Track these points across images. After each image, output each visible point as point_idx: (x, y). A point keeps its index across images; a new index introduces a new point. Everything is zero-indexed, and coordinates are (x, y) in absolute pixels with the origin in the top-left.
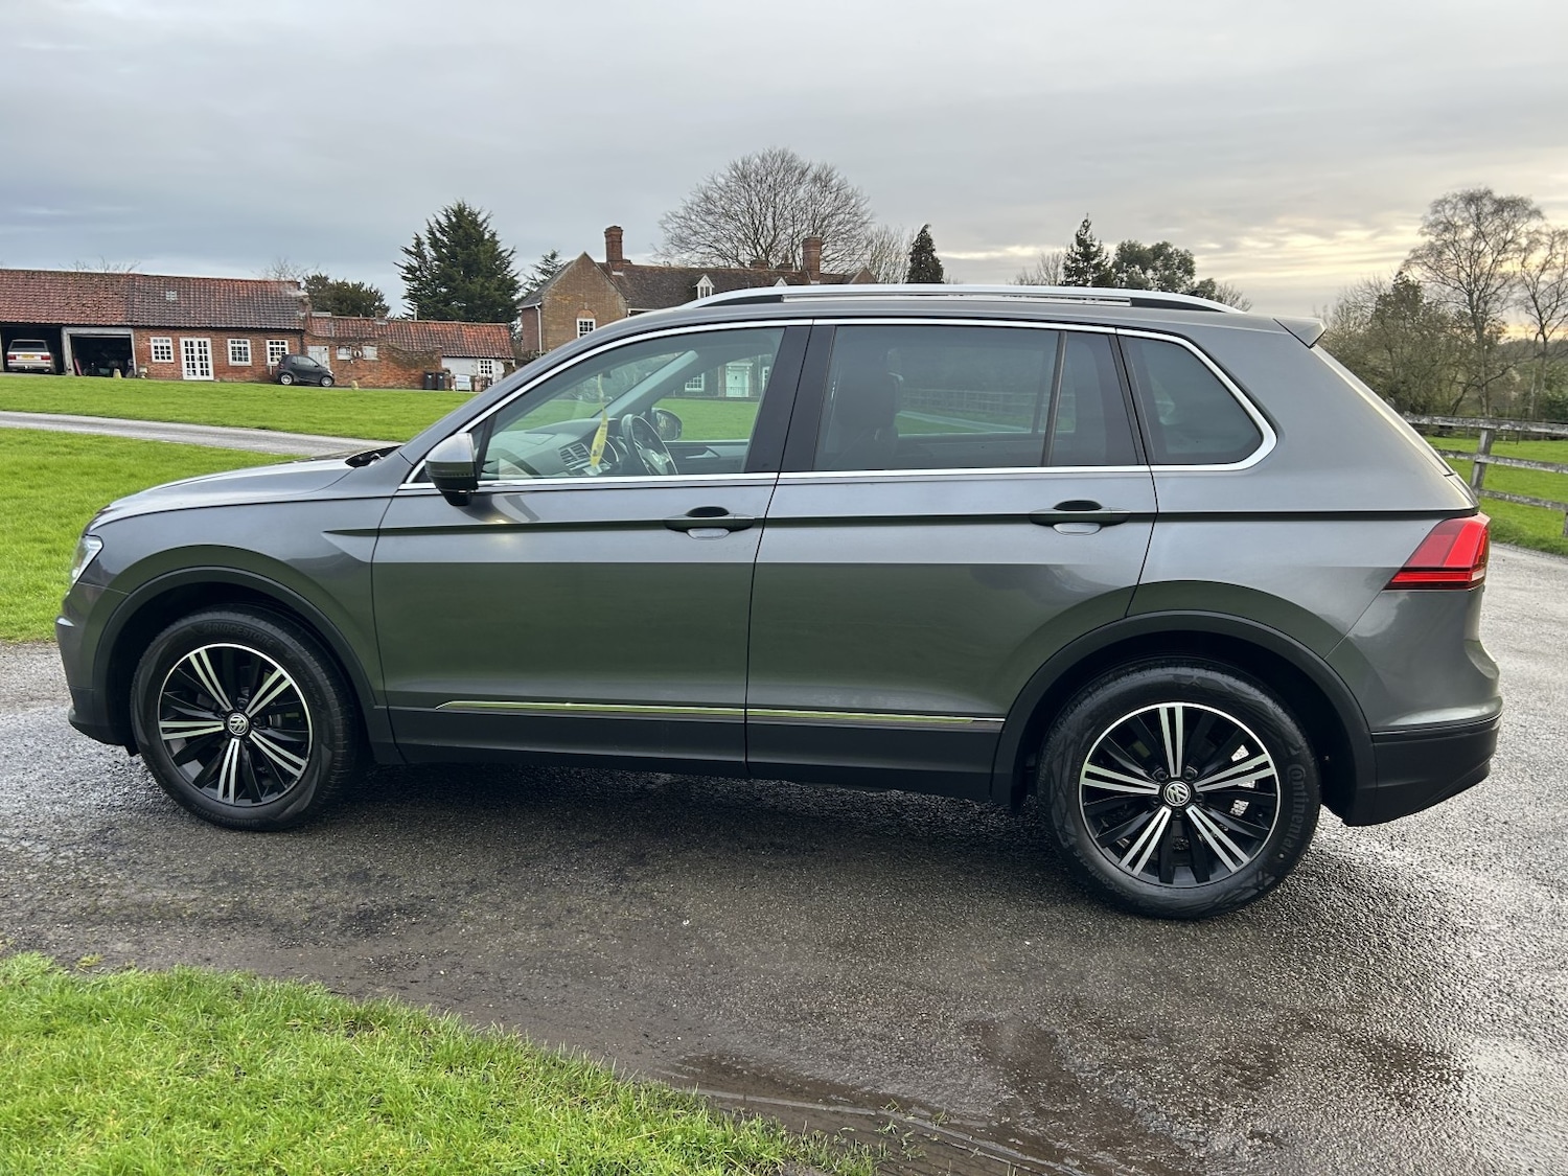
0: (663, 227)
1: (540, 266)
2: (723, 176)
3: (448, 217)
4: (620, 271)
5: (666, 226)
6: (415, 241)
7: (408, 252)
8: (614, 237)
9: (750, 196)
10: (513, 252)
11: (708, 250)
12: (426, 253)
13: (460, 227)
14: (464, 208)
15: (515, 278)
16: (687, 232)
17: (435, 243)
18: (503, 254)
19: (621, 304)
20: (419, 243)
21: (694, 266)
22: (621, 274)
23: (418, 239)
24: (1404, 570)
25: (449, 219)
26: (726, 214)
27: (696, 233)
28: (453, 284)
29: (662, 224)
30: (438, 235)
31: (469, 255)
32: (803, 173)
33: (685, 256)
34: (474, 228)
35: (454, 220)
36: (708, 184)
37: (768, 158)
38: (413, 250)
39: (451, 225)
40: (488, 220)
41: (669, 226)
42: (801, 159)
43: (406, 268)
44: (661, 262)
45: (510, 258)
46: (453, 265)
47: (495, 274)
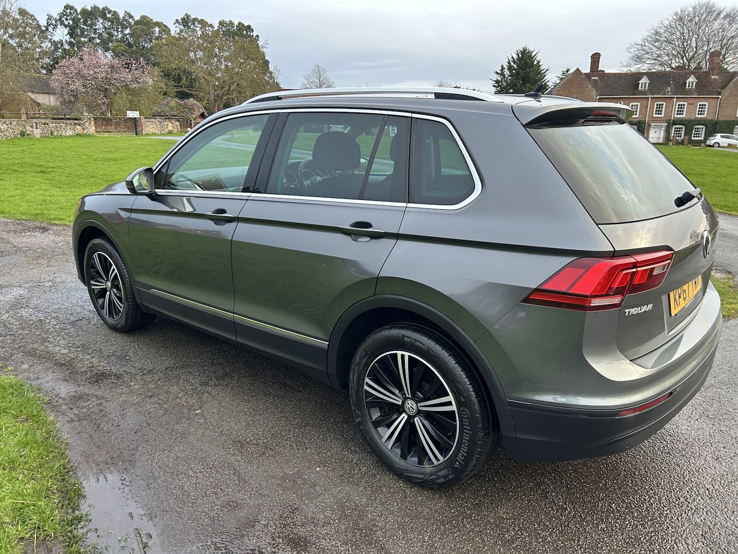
0: (628, 51)
1: (560, 76)
2: (668, 20)
3: (518, 54)
4: (596, 77)
5: (630, 50)
6: (501, 68)
7: (497, 73)
8: (596, 58)
9: (683, 29)
10: (547, 70)
11: (654, 62)
12: (505, 73)
13: (523, 59)
14: (526, 49)
15: (547, 83)
16: (642, 52)
17: (510, 68)
18: (542, 72)
19: (594, 94)
20: (503, 68)
21: (644, 71)
22: (597, 78)
23: (502, 66)
24: (537, 290)
25: (518, 56)
26: (667, 41)
27: (647, 53)
28: (516, 88)
29: (628, 50)
30: (512, 64)
31: (526, 73)
32: (719, 14)
33: (639, 66)
34: (530, 59)
35: (520, 56)
36: (658, 25)
37: (698, 7)
38: (500, 72)
39: (519, 59)
40: (537, 54)
41: (632, 50)
42: (719, 5)
43: (495, 81)
44: (625, 70)
45: (546, 74)
46: (517, 78)
47: (537, 81)
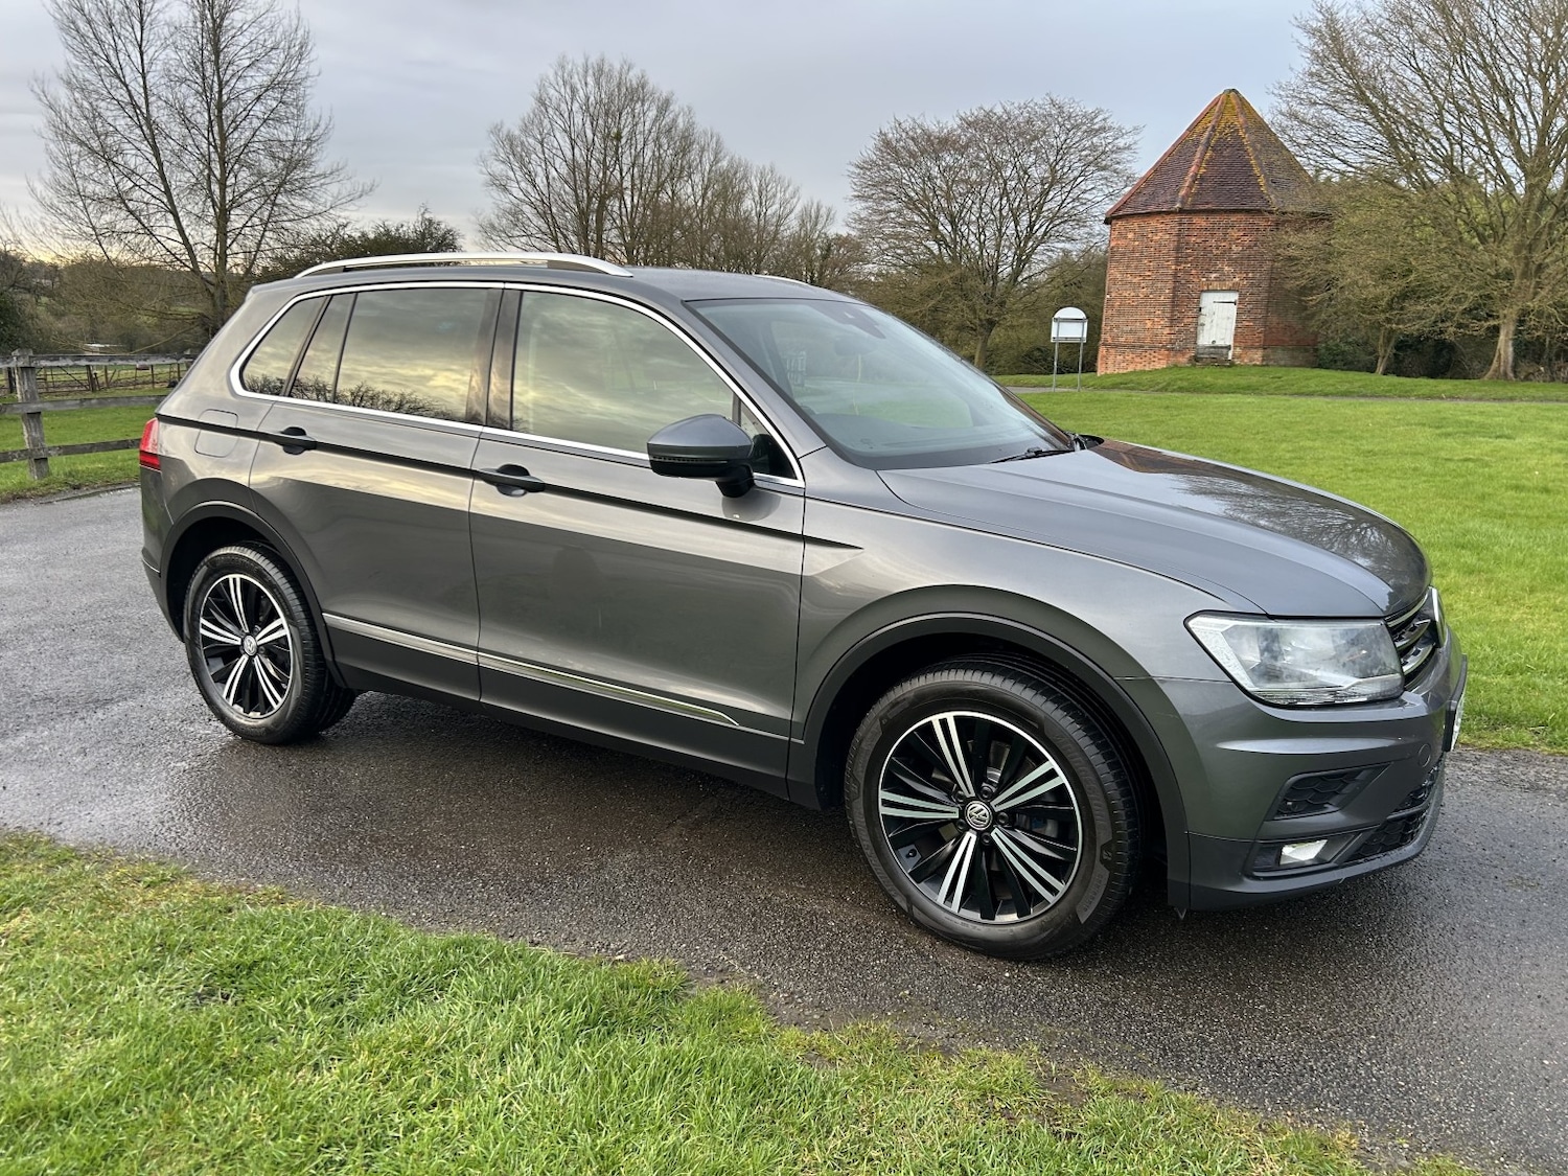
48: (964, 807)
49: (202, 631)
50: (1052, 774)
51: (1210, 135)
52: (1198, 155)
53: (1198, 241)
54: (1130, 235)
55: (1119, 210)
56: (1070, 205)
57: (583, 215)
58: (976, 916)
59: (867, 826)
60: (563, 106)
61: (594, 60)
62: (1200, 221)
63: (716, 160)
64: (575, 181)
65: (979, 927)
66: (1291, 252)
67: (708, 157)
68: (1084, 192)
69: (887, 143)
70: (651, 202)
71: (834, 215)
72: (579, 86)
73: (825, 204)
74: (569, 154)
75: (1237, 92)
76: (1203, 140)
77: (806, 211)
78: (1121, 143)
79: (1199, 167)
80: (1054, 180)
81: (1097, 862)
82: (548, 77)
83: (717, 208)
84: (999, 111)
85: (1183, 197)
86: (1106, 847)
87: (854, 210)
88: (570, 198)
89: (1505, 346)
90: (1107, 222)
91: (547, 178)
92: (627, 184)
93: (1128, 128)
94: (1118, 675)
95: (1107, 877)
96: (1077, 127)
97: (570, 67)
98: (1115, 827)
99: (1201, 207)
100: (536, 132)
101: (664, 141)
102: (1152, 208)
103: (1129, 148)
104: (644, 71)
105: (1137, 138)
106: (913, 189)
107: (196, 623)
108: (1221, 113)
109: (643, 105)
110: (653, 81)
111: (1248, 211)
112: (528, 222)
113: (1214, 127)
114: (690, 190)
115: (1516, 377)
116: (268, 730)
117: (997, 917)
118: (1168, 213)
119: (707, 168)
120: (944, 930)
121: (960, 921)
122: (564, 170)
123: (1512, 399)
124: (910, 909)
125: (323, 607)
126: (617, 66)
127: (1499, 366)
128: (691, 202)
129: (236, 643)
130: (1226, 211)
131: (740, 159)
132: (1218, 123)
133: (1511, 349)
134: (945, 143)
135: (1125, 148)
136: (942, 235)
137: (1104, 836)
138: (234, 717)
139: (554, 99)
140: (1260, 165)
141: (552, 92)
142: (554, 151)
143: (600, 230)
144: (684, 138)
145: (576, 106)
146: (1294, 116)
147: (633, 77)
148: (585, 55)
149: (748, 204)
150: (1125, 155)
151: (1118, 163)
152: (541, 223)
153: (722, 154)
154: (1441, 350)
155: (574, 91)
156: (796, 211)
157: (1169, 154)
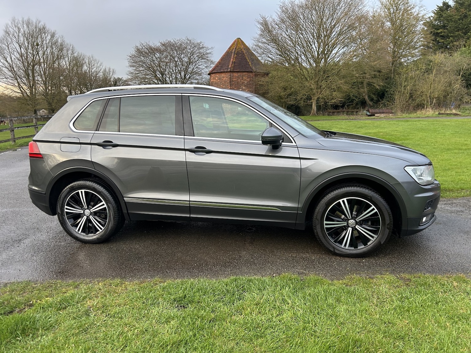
48: (348, 222)
49: (66, 210)
50: (373, 209)
51: (235, 50)
52: (232, 56)
53: (236, 80)
54: (217, 78)
55: (212, 71)
56: (195, 69)
57: (26, 72)
58: (353, 248)
59: (321, 231)
60: (15, 34)
61: (26, 19)
62: (235, 74)
63: (73, 53)
64: (22, 59)
65: (353, 251)
66: (261, 83)
67: (70, 52)
68: (199, 65)
69: (138, 50)
70: (51, 67)
71: (115, 71)
72: (21, 27)
73: (112, 68)
74: (19, 51)
75: (240, 39)
76: (233, 52)
77: (105, 70)
78: (208, 52)
79: (233, 59)
80: (190, 63)
81: (386, 228)
82: (8, 24)
83: (75, 69)
84: (172, 41)
85: (230, 67)
86: (388, 224)
87: (129, 70)
88: (21, 65)
89: (314, 107)
90: (209, 74)
91: (11, 58)
92: (42, 60)
93: (210, 47)
94: (392, 183)
95: (388, 231)
96: (195, 46)
97: (17, 21)
98: (390, 219)
99: (235, 70)
100: (5, 43)
101: (54, 47)
102: (222, 71)
103: (210, 53)
104: (45, 23)
105: (212, 50)
106: (148, 64)
107: (63, 208)
108: (237, 44)
109: (45, 34)
110: (48, 27)
111: (248, 72)
112: (5, 74)
113: (235, 48)
114: (64, 63)
115: (317, 115)
116: (98, 239)
117: (358, 247)
118: (227, 72)
119: (70, 56)
120: (345, 253)
121: (348, 250)
122: (18, 56)
123: (319, 120)
124: (334, 250)
125: (124, 196)
126: (34, 21)
127: (313, 112)
128: (65, 67)
129: (81, 212)
130: (242, 72)
131: (81, 53)
132: (237, 47)
133: (316, 108)
134: (157, 50)
135: (209, 53)
136: (159, 78)
137: (388, 221)
138: (82, 237)
139: (11, 32)
140: (249, 59)
141: (10, 29)
142: (14, 49)
143: (34, 77)
144: (61, 45)
145: (20, 34)
146: (258, 46)
147: (41, 25)
148: (22, 18)
149: (85, 68)
150: (209, 55)
151: (208, 57)
152: (10, 74)
153: (75, 51)
154: (297, 108)
155: (19, 29)
156: (102, 70)
157: (224, 55)
